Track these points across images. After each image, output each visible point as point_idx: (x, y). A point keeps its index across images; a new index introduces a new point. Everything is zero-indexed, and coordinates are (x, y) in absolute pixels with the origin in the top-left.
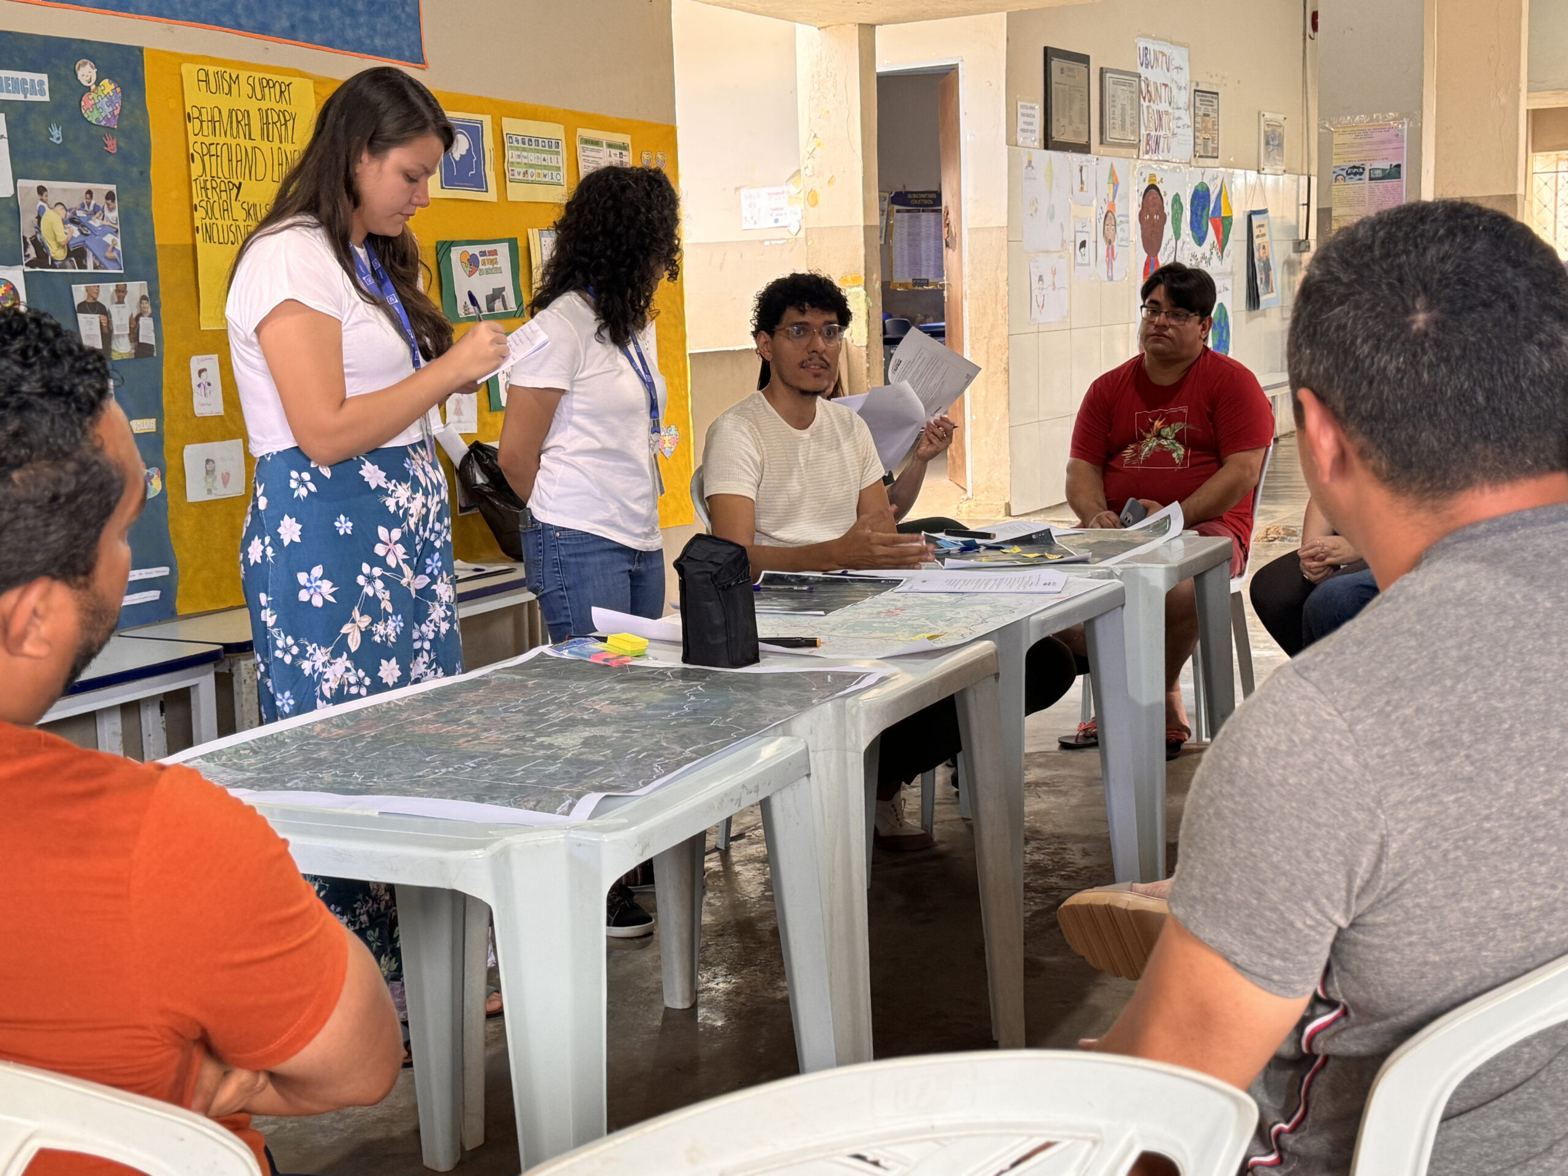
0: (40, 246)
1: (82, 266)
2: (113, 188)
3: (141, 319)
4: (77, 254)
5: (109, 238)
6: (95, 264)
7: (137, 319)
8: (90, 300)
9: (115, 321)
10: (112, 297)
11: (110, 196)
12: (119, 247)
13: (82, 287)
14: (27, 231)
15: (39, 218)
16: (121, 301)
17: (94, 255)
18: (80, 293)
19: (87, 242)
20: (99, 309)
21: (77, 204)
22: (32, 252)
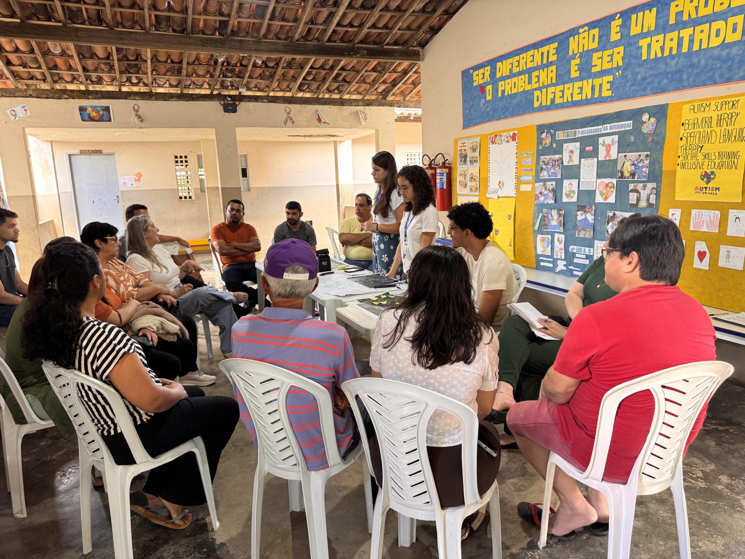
0: (622, 173)
1: (633, 178)
2: (649, 153)
3: (651, 195)
4: (633, 175)
5: (644, 169)
7: (649, 195)
8: (635, 189)
9: (642, 195)
10: (641, 188)
11: (647, 156)
12: (647, 172)
13: (633, 185)
14: (619, 168)
15: (624, 164)
16: (644, 189)
17: (638, 175)
18: (631, 186)
19: (636, 171)
20: (637, 191)
21: (635, 159)
22: (619, 174)
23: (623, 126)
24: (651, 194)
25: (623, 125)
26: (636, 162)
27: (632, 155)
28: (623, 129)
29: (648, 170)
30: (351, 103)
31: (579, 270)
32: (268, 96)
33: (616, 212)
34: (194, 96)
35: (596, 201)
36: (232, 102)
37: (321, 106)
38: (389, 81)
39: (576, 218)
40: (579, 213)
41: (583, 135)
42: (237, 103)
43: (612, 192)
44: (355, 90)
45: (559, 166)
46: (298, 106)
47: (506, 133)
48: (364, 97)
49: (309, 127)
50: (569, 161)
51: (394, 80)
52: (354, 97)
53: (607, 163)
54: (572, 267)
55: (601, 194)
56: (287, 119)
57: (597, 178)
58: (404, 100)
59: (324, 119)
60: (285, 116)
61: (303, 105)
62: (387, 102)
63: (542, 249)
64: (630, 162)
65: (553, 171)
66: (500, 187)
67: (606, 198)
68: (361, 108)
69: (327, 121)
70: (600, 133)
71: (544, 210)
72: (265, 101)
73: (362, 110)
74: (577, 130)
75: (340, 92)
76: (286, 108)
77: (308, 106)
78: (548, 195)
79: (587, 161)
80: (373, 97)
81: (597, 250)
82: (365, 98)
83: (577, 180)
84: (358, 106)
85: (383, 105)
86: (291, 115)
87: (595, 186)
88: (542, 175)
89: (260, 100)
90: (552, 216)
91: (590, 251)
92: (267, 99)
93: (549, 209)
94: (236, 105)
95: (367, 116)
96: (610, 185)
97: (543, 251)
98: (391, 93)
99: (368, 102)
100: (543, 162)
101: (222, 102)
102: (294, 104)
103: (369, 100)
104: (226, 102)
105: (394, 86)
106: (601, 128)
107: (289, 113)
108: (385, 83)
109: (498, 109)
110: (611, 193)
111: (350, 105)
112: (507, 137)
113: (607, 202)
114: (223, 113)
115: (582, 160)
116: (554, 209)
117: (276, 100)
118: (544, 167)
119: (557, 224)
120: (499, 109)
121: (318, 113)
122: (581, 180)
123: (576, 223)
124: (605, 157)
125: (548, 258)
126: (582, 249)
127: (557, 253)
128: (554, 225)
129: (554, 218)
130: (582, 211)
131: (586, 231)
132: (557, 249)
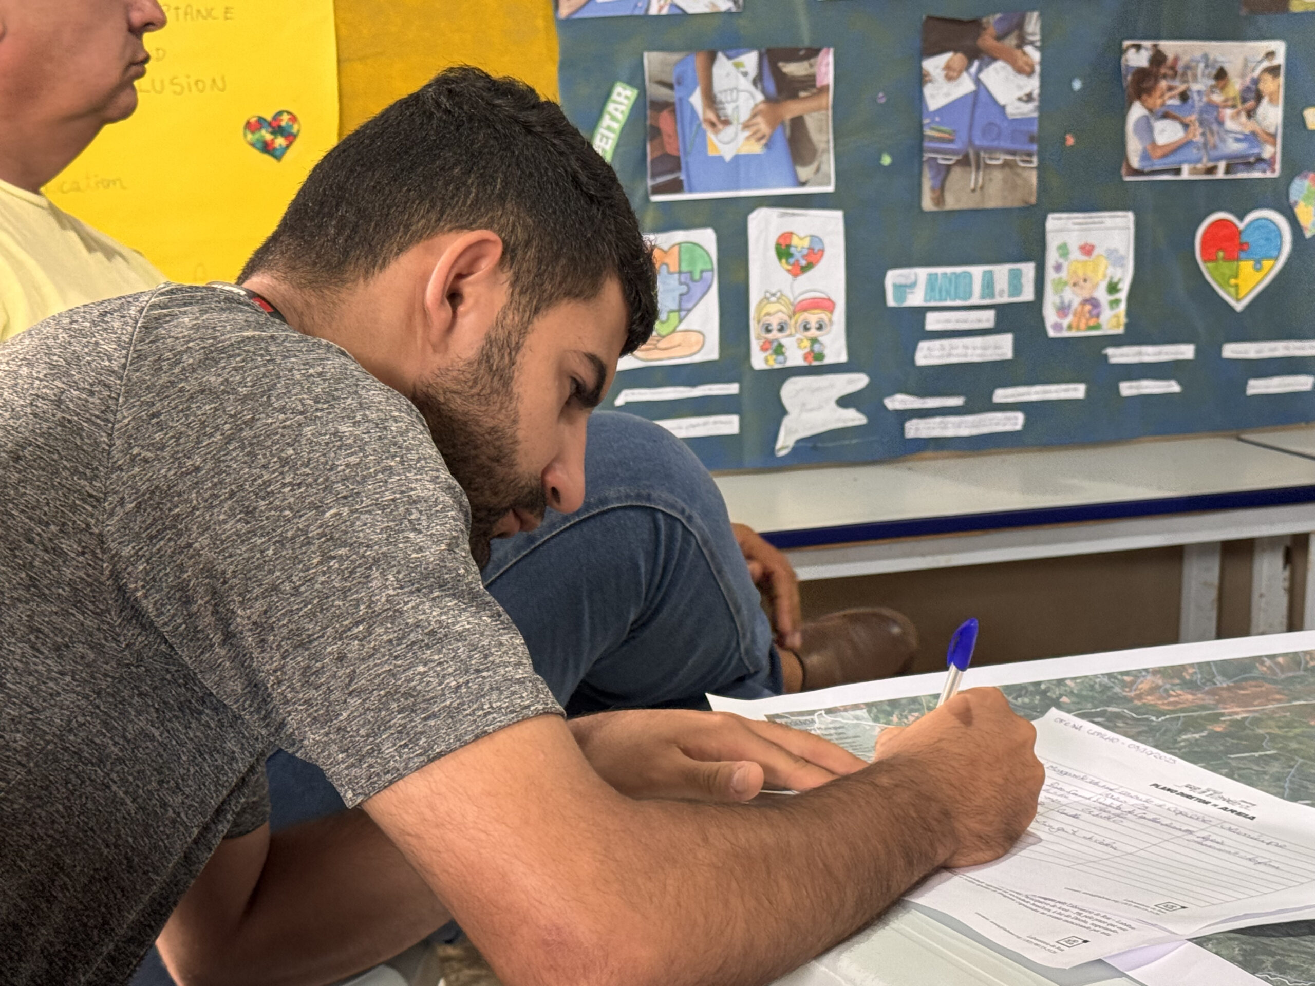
39: (919, 100)
40: (934, 65)
54: (897, 402)
71: (652, 61)
81: (1058, 268)
90: (710, 99)
91: (1016, 282)
93: (689, 47)
116: (735, 47)
119: (756, 148)
123: (921, 126)
125: (693, 384)
126: (969, 276)
127: (775, 334)
128: (737, 158)
129: (729, 109)
130: (956, 51)
131: (988, 166)
132: (771, 308)
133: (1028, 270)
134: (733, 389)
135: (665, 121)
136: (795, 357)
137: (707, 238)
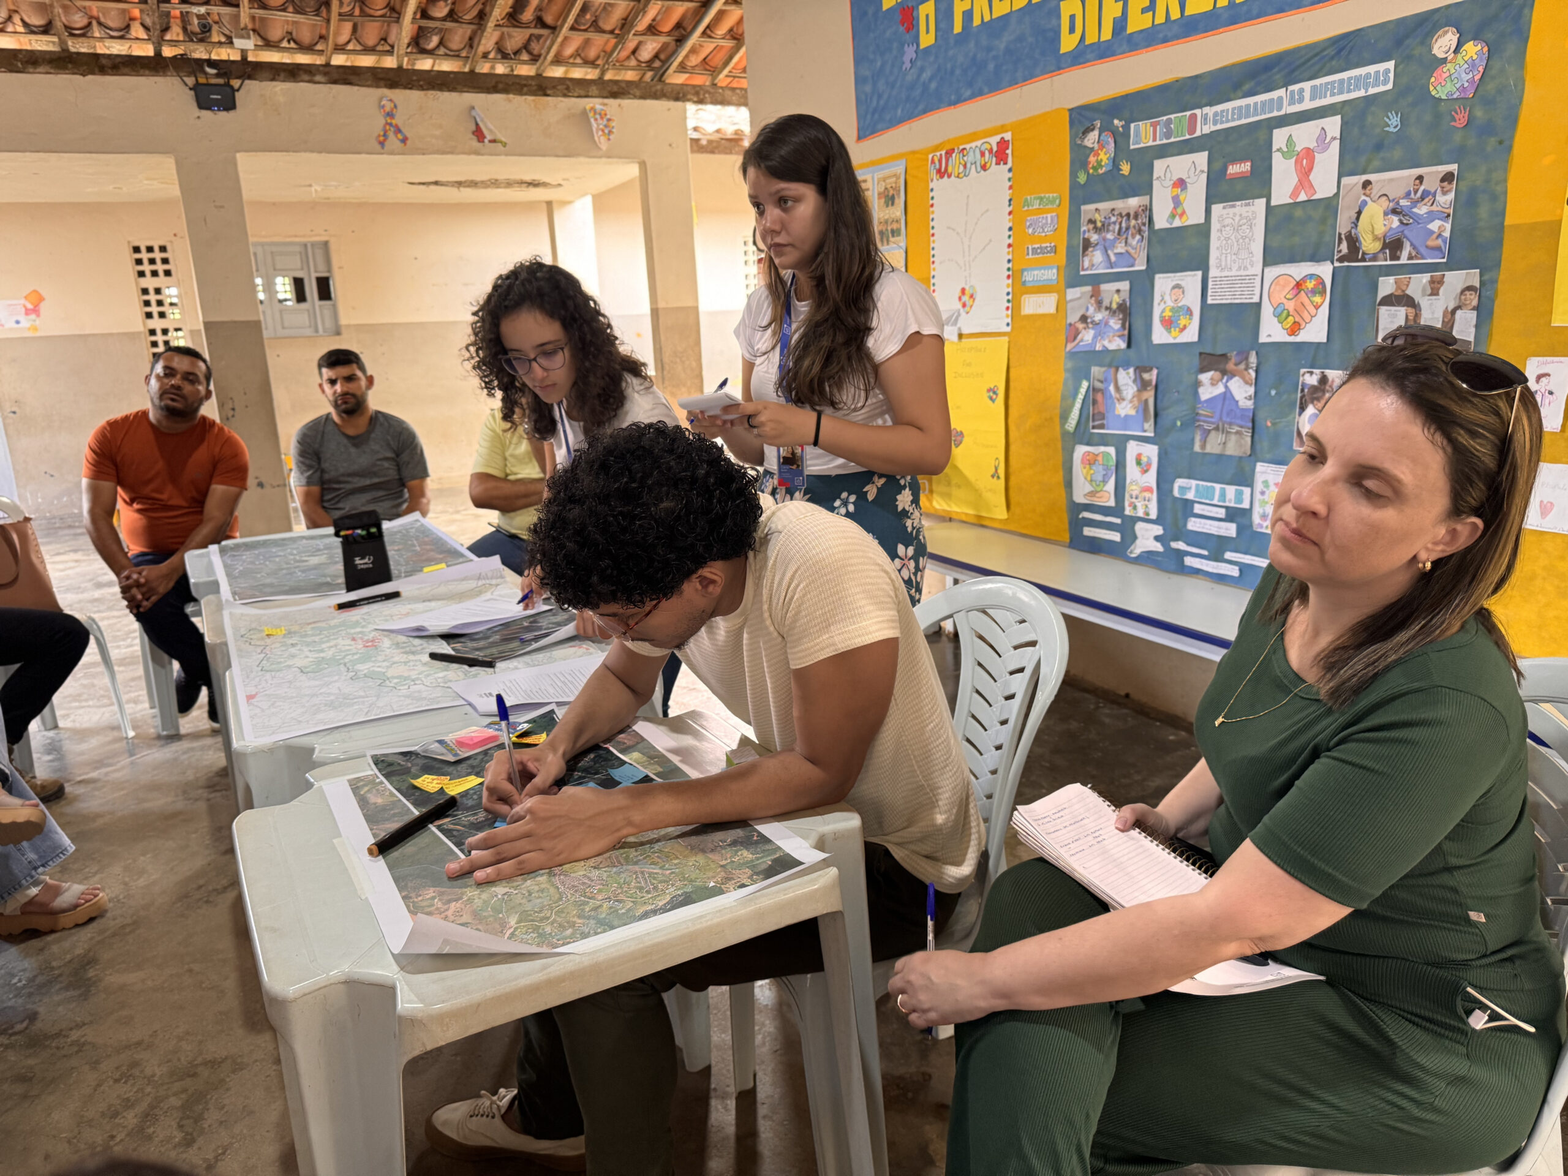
0: (1353, 242)
1: (1395, 257)
2: (1453, 167)
3: (1459, 313)
4: (1393, 246)
5: (1434, 226)
6: (1410, 254)
7: (1454, 312)
8: (1399, 293)
9: (1426, 314)
10: (1424, 290)
11: (1448, 178)
12: (1447, 234)
13: (1391, 279)
14: (1343, 225)
15: (1359, 213)
16: (1435, 293)
17: (1412, 244)
18: (1387, 286)
19: (1406, 232)
20: (1408, 301)
21: (1402, 192)
22: (1344, 248)
23: (1358, 82)
24: (1458, 307)
25: (1358, 79)
26: (1404, 203)
27: (1391, 180)
28: (1361, 93)
29: (1448, 226)
30: (568, 89)
31: (1205, 553)
32: (328, 65)
33: (1328, 372)
34: (104, 61)
35: (1263, 339)
36: (221, 81)
37: (482, 96)
38: (667, 27)
39: (1196, 394)
40: (1205, 377)
41: (1219, 127)
42: (236, 83)
43: (1317, 307)
44: (577, 54)
45: (1140, 231)
46: (415, 95)
47: (979, 143)
48: (603, 73)
49: (452, 153)
50: (1173, 216)
51: (679, 26)
52: (577, 73)
53: (1298, 213)
54: (1180, 545)
55: (1280, 314)
56: (385, 132)
57: (1266, 263)
58: (714, 85)
59: (491, 131)
60: (380, 121)
61: (431, 93)
62: (667, 89)
63: (1088, 488)
64: (1385, 204)
65: (1120, 248)
66: (964, 305)
67: (1294, 329)
68: (596, 103)
69: (500, 136)
70: (1275, 114)
71: (1096, 371)
72: (318, 78)
73: (598, 107)
74: (1198, 112)
75: (535, 59)
76: (381, 99)
77: (446, 94)
78: (1107, 324)
79: (1232, 211)
80: (630, 76)
81: (1263, 493)
82: (608, 76)
83: (1199, 273)
84: (587, 96)
85: (655, 96)
86: (397, 121)
87: (1257, 291)
88: (1086, 264)
89: (306, 77)
90: (1118, 389)
91: (1239, 497)
92: (325, 74)
93: (1110, 366)
94: (234, 90)
95: (613, 124)
96: (1310, 285)
97: (1092, 494)
98: (676, 64)
99: (615, 89)
100: (1091, 221)
101: (191, 81)
102: (405, 87)
103: (616, 82)
104: (202, 80)
105: (680, 41)
106: (1280, 98)
107: (390, 115)
108: (654, 34)
109: (952, 72)
110: (1313, 311)
111: (565, 96)
112: (983, 154)
113: (1299, 338)
114: (197, 112)
115: (1217, 209)
116: (1126, 366)
117: (353, 78)
118: (1094, 238)
119: (1133, 412)
120: (958, 72)
121: (473, 113)
122: (1213, 272)
123: (1194, 408)
124: (1295, 193)
125: (1106, 515)
126: (1213, 488)
127: (1134, 500)
128: (1126, 416)
129: (1124, 393)
130: (1216, 370)
131: (1228, 432)
132: (1134, 487)
133: (1247, 491)
134: (1118, 521)
135: (1099, 397)
136: (1140, 513)
137: (1111, 450)
